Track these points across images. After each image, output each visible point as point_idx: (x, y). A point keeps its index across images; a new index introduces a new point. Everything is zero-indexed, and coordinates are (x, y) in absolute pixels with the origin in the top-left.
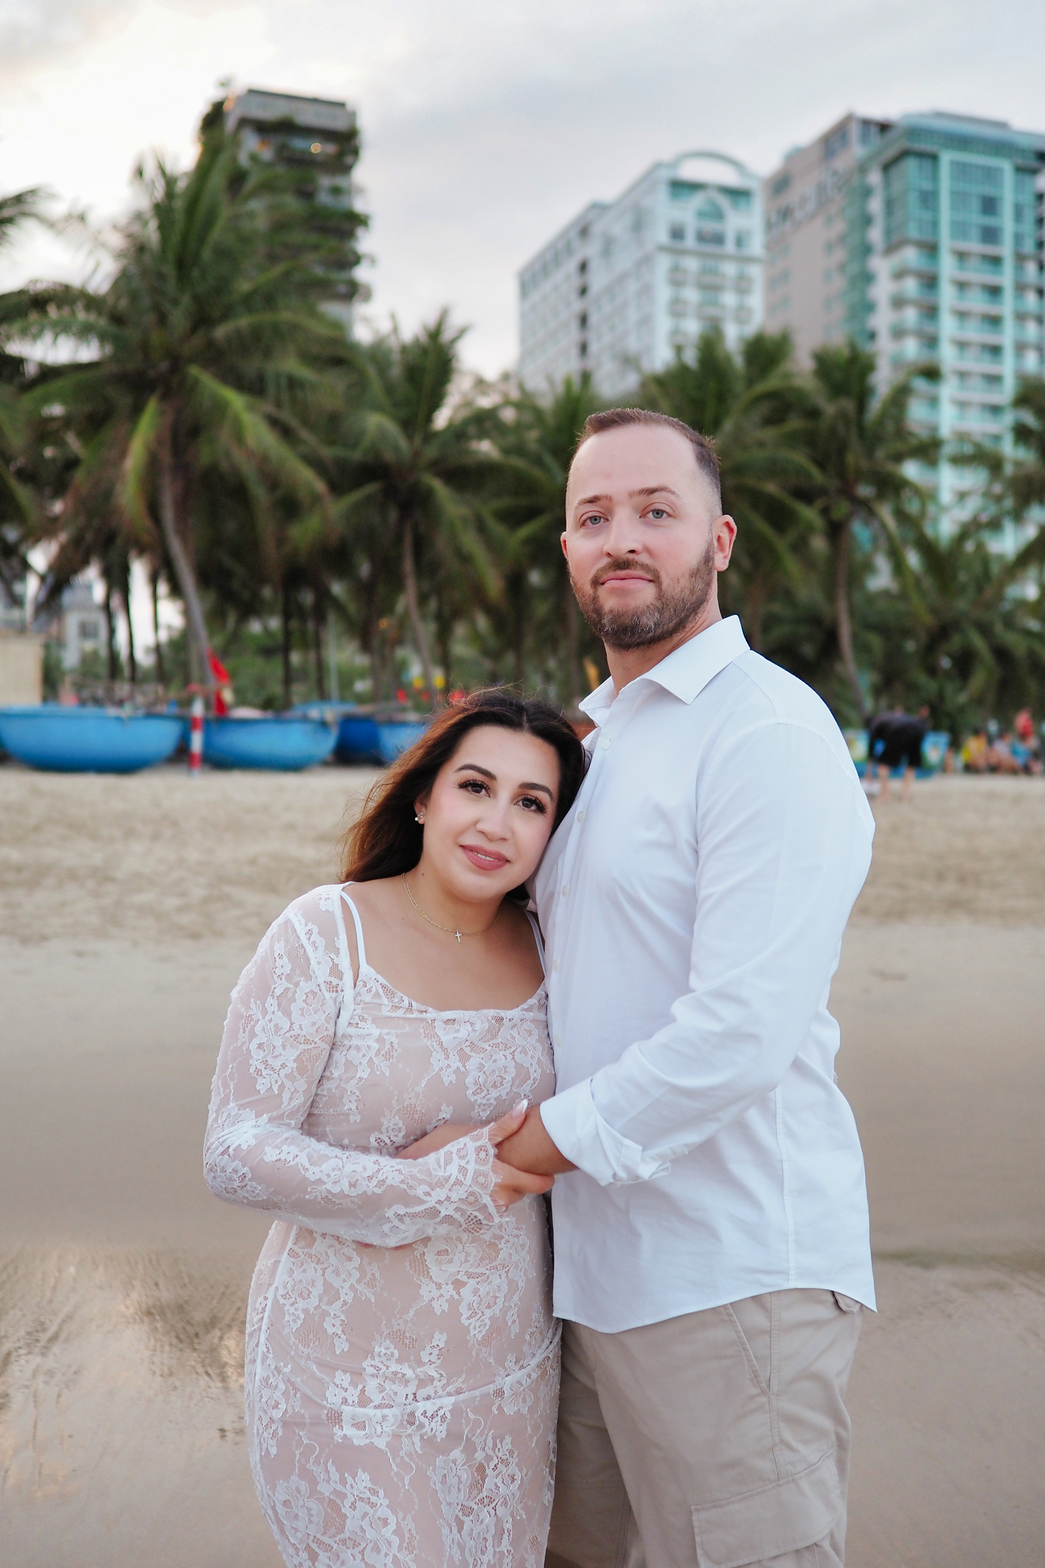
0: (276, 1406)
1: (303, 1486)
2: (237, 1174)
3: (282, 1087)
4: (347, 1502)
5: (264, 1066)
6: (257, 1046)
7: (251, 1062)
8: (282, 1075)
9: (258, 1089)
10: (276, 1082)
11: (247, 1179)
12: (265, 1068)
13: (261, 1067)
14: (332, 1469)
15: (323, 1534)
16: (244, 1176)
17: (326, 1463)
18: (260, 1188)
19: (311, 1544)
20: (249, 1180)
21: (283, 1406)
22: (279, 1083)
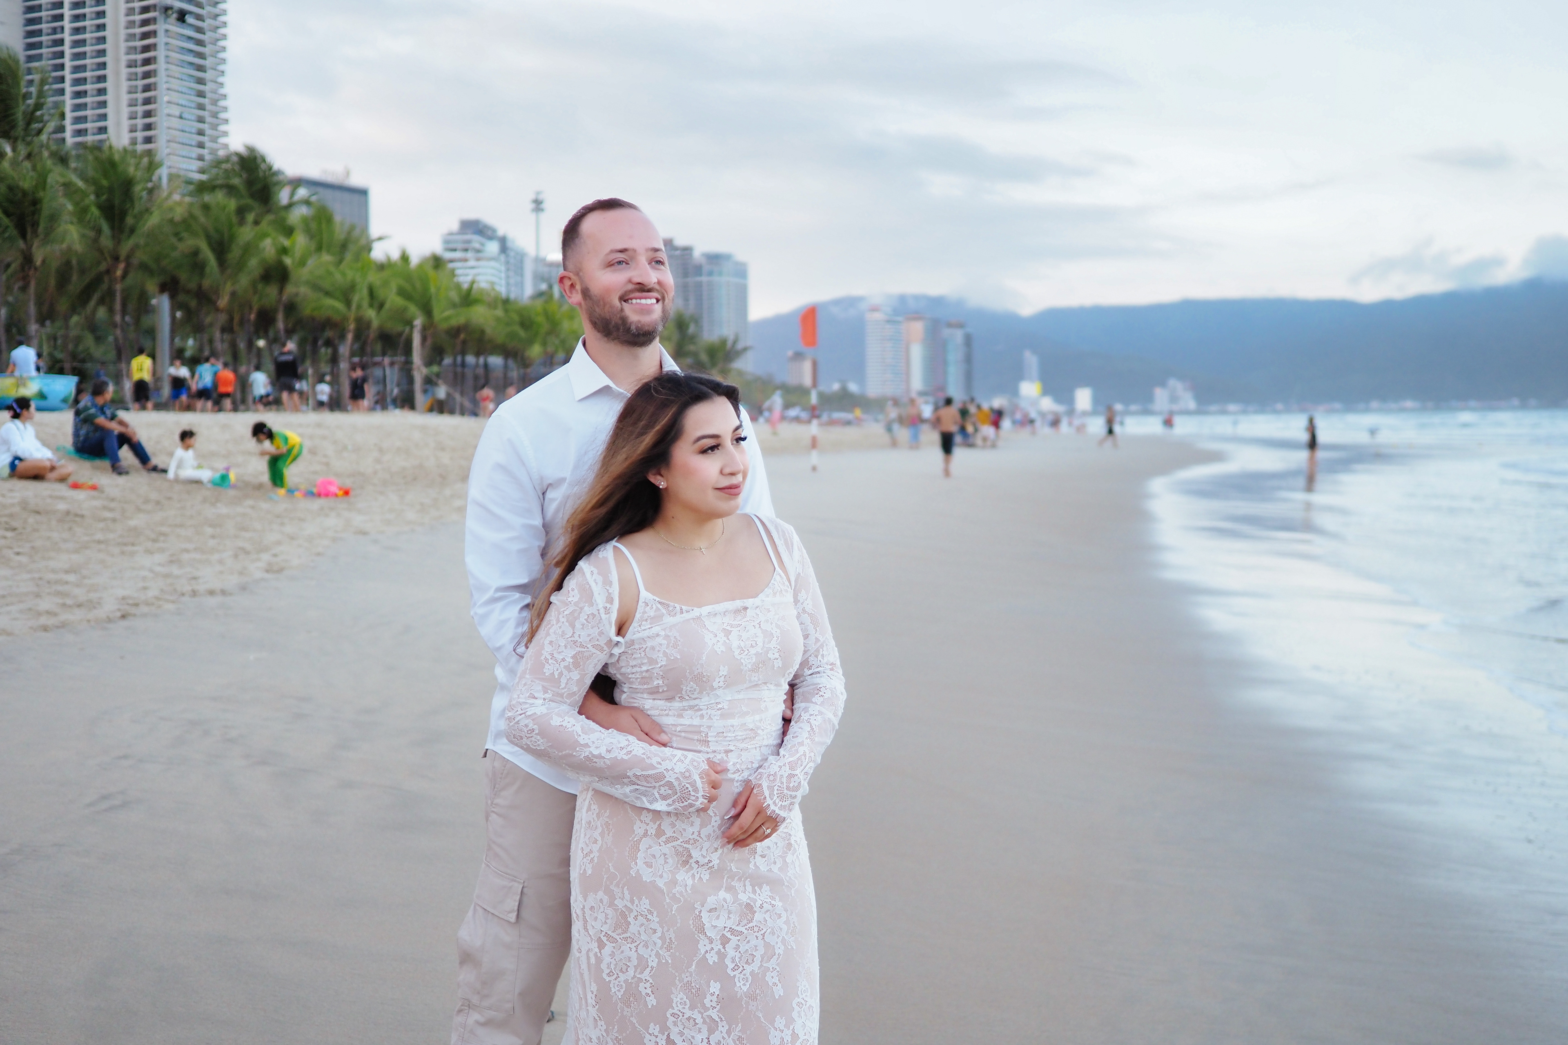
0: (596, 842)
1: (606, 899)
2: (527, 728)
3: (561, 674)
4: (632, 915)
5: (551, 657)
6: (549, 642)
7: (543, 652)
8: (562, 666)
9: (544, 671)
10: (557, 670)
11: (534, 733)
12: (551, 659)
13: (549, 657)
14: (626, 892)
15: (613, 932)
16: (533, 730)
17: (623, 888)
18: (542, 741)
19: (602, 937)
20: (536, 734)
21: (600, 842)
22: (559, 671)
